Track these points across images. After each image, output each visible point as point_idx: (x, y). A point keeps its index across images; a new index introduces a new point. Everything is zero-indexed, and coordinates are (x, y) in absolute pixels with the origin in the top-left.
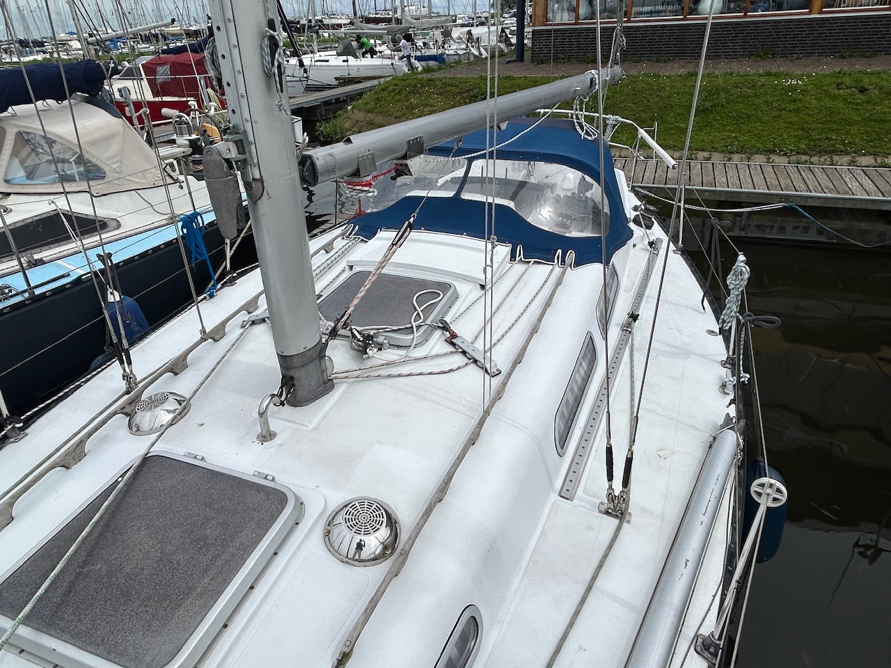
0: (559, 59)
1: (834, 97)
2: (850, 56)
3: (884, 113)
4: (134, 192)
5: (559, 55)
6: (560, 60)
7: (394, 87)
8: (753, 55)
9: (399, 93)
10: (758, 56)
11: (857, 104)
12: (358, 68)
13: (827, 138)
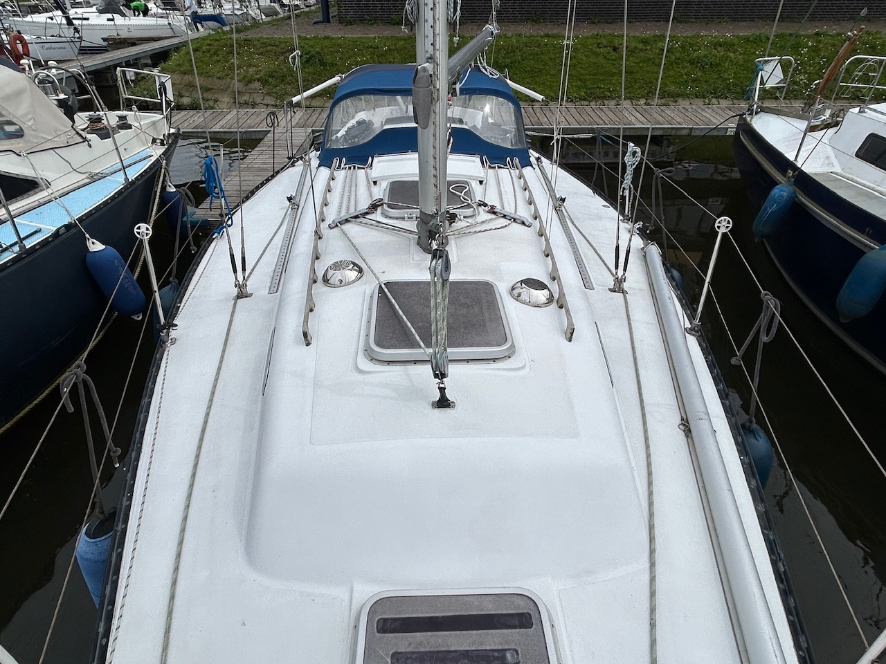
0: (365, 20)
1: (597, 55)
2: (598, 22)
3: (631, 67)
4: (51, 151)
5: (366, 17)
6: (367, 22)
7: (208, 47)
8: (529, 19)
9: (216, 54)
10: (533, 21)
11: (613, 60)
12: (129, 28)
13: (598, 87)
